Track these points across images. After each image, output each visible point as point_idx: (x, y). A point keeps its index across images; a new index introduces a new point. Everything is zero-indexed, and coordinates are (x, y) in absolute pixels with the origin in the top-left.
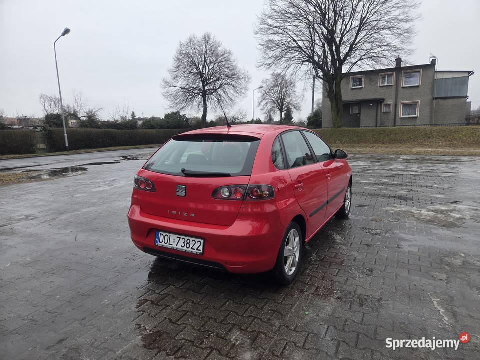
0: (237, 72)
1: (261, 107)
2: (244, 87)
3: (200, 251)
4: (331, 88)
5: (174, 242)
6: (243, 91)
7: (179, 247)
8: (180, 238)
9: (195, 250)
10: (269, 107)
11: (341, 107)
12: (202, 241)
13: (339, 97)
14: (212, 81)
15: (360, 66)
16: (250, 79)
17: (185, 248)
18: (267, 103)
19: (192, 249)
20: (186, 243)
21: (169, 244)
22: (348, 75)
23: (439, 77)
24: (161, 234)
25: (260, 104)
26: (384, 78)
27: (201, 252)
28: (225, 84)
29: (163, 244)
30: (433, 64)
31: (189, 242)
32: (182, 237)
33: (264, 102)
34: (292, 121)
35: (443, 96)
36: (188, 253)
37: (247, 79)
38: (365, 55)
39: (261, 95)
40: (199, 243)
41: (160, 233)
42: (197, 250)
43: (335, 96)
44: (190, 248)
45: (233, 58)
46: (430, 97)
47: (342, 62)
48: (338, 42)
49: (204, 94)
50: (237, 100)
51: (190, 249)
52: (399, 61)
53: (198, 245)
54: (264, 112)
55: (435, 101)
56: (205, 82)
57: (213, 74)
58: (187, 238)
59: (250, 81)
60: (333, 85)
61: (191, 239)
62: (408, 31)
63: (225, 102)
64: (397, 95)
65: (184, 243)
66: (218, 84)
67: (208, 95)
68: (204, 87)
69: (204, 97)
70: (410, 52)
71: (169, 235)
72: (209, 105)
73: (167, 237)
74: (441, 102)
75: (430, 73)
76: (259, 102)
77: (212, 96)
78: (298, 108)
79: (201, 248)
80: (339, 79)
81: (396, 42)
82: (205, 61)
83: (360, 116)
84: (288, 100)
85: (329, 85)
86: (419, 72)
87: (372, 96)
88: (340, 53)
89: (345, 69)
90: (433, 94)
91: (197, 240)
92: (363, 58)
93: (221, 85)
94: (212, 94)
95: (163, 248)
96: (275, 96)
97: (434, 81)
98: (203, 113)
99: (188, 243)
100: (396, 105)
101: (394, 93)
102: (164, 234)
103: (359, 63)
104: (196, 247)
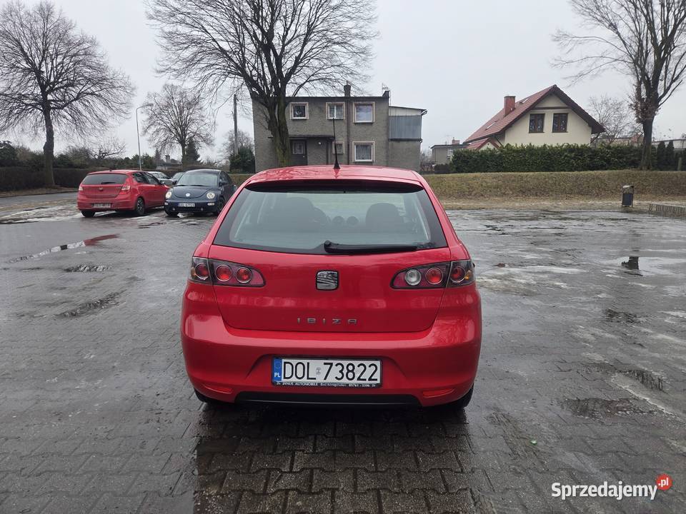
0: (109, 74)
1: (148, 136)
2: (124, 101)
3: (376, 380)
4: (272, 116)
5: (318, 373)
6: (124, 108)
7: (331, 379)
8: (331, 364)
9: (365, 380)
10: (162, 136)
11: (288, 144)
12: (378, 363)
13: (284, 129)
14: (60, 85)
15: (307, 90)
16: (133, 89)
17: (345, 381)
18: (158, 131)
19: (359, 379)
20: (345, 371)
21: (308, 378)
22: (294, 98)
23: (393, 113)
24: (285, 363)
25: (146, 131)
26: (332, 109)
27: (378, 382)
28: (88, 94)
29: (294, 379)
30: (386, 96)
31: (351, 368)
32: (335, 362)
33: (153, 129)
34: (199, 159)
35: (397, 137)
36: (353, 388)
37: (128, 89)
38: (313, 75)
39: (146, 117)
40: (373, 368)
41: (284, 361)
42: (370, 379)
43: (279, 128)
44: (356, 378)
45: (99, 51)
46: (384, 138)
47: (285, 81)
48: (278, 52)
49: (46, 107)
50: (111, 122)
51: (355, 381)
52: (347, 88)
53: (370, 371)
54: (153, 144)
55: (390, 143)
56: (46, 86)
57: (61, 74)
58: (345, 363)
59: (134, 92)
60: (275, 112)
61: (356, 363)
62: (363, 51)
63: (88, 125)
64: (348, 132)
65: (341, 372)
66: (74, 92)
67: (54, 108)
68: (44, 94)
69: (46, 112)
70: (366, 79)
71: (305, 362)
72: (55, 127)
73: (300, 367)
74: (395, 144)
75: (383, 107)
76: (144, 128)
77: (63, 112)
78: (208, 141)
79: (377, 376)
80: (282, 105)
81: (349, 63)
82: (45, 50)
83: (306, 157)
84: (193, 128)
85: (269, 112)
86: (372, 105)
87: (318, 131)
88: (281, 67)
89: (290, 91)
90: (387, 134)
91: (367, 363)
92: (313, 78)
93: (79, 94)
94: (62, 108)
95: (294, 386)
96: (169, 121)
97: (389, 118)
98: (45, 140)
99: (349, 371)
100: (348, 145)
101: (344, 129)
102: (294, 362)
103: (307, 85)
104: (368, 374)
